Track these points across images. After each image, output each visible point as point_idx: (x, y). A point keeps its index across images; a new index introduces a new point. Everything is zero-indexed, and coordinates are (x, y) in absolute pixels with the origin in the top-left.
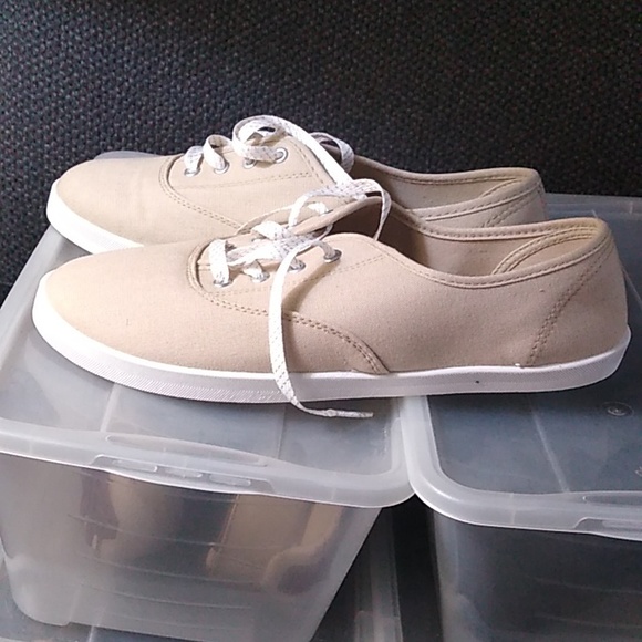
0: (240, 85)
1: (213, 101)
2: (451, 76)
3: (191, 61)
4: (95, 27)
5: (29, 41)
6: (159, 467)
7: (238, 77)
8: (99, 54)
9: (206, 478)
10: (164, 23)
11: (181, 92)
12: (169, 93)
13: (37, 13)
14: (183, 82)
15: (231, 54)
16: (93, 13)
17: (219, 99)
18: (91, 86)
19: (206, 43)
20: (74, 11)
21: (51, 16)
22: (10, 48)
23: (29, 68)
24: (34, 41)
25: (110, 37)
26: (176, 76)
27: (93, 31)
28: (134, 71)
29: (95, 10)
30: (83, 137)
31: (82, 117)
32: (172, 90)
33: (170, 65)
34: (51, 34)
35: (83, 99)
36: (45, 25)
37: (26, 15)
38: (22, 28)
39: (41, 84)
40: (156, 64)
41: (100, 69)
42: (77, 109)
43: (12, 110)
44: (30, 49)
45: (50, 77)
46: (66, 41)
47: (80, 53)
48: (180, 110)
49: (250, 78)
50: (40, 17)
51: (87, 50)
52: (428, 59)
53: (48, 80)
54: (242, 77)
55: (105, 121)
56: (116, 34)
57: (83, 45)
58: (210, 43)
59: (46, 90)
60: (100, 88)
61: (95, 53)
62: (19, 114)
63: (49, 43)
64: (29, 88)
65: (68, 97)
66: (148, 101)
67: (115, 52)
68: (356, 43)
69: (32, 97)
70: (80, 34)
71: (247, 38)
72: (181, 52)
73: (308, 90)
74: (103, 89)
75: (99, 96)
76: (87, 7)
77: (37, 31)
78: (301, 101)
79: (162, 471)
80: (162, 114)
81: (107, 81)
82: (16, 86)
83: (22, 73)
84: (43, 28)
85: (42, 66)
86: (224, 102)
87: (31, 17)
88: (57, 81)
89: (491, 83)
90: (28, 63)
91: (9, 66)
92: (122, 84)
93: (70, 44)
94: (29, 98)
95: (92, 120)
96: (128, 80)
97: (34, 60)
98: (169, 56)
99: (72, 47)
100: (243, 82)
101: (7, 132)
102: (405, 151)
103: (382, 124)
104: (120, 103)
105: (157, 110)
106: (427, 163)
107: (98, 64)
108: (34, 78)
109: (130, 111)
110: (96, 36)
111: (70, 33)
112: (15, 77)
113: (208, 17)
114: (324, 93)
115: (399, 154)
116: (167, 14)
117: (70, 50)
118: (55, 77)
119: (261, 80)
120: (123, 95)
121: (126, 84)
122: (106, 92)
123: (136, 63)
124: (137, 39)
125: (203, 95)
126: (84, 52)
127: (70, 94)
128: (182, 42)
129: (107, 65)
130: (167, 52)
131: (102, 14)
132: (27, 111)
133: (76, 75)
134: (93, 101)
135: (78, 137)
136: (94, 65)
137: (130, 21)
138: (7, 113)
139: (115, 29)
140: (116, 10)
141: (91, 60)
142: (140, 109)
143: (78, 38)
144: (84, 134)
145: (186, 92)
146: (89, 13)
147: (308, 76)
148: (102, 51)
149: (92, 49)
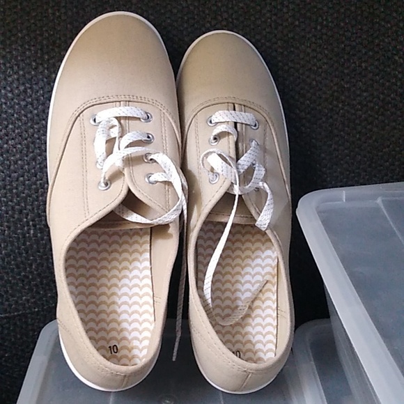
2: (329, 92)
4: (23, 84)
8: (29, 106)
16: (21, 72)
18: (25, 134)
20: (4, 72)
25: (37, 91)
27: (22, 88)
29: (23, 69)
30: (21, 179)
31: (20, 162)
35: (19, 146)
41: (32, 119)
42: (14, 156)
47: (12, 107)
51: (19, 104)
52: (308, 80)
55: (40, 164)
57: (15, 100)
60: (33, 135)
61: (26, 106)
65: (5, 146)
70: (11, 91)
74: (36, 136)
75: (33, 143)
76: (16, 68)
89: (365, 94)
93: (3, 101)
95: (28, 164)
99: (6, 103)
107: (29, 115)
110: (25, 91)
111: (3, 91)
117: (4, 106)
122: (39, 139)
126: (17, 106)
127: (7, 143)
129: (38, 115)
131: (30, 73)
133: (10, 126)
134: (28, 147)
135: (17, 180)
136: (26, 116)
139: (41, 84)
140: (41, 68)
141: (23, 112)
143: (10, 95)
144: (23, 176)
146: (17, 73)
148: (32, 104)
149: (23, 103)
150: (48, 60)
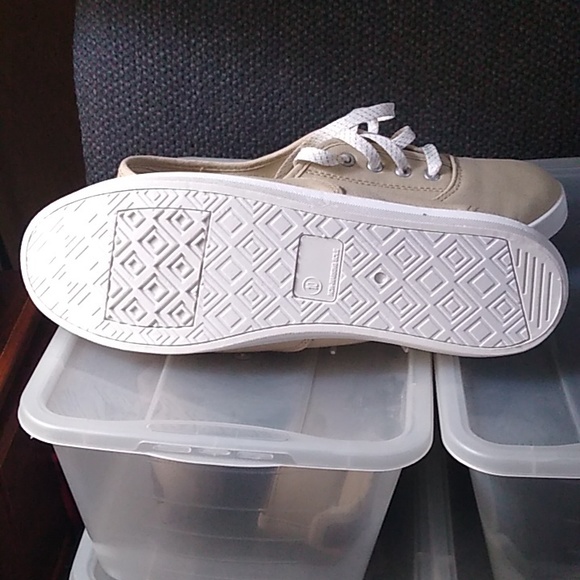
0: (293, 87)
1: (270, 103)
2: (483, 58)
3: (248, 70)
4: (163, 50)
5: (110, 69)
6: (193, 449)
7: (291, 79)
8: (169, 73)
9: (234, 455)
10: (223, 40)
11: (242, 98)
12: (232, 100)
13: (114, 44)
14: (243, 89)
15: (283, 61)
16: (161, 38)
17: (275, 101)
18: (164, 102)
19: (260, 53)
20: (145, 38)
21: (126, 45)
22: (94, 77)
23: (112, 91)
24: (114, 68)
25: (177, 58)
26: (236, 86)
27: (162, 54)
28: (200, 84)
29: (163, 35)
30: (161, 146)
31: (159, 130)
32: (234, 98)
33: (231, 76)
34: (127, 60)
35: (159, 113)
36: (122, 53)
37: (106, 47)
38: (103, 58)
39: (123, 104)
40: (219, 76)
41: (171, 86)
42: (154, 123)
43: (101, 129)
44: (112, 75)
45: (130, 97)
46: (140, 66)
47: (153, 74)
48: (242, 114)
49: (301, 80)
50: (117, 47)
51: (158, 71)
52: (461, 44)
53: (128, 100)
54: (294, 79)
55: (179, 131)
56: (182, 54)
57: (155, 67)
58: (264, 53)
59: (127, 109)
60: (172, 103)
61: (166, 72)
62: (107, 132)
63: (126, 68)
64: (113, 109)
65: (146, 113)
66: (214, 109)
67: (182, 71)
68: (394, 37)
69: (116, 116)
70: (152, 57)
71: (296, 44)
72: (239, 64)
73: (354, 84)
74: (175, 103)
75: (172, 110)
76: (156, 33)
77: (115, 59)
78: (348, 95)
79: (195, 452)
80: (228, 120)
81: (178, 97)
82: (102, 108)
83: (106, 97)
84: (120, 56)
85: (122, 88)
86: (280, 103)
87: (110, 48)
88: (136, 100)
89: (521, 61)
90: (110, 88)
91: (95, 92)
92: (190, 98)
93: (144, 67)
94: (114, 117)
95: (167, 132)
96: (195, 93)
97: (115, 84)
98: (230, 68)
99: (146, 70)
100: (295, 84)
101: (98, 148)
102: (446, 128)
103: (424, 107)
104: (190, 114)
105: (222, 116)
106: (467, 138)
107: (169, 82)
108: (116, 100)
109: (199, 120)
110: (165, 58)
111: (144, 58)
112: (100, 100)
113: (260, 30)
114: (369, 85)
115: (441, 134)
116: (225, 31)
117: (144, 73)
118: (133, 98)
119: (312, 80)
120: (193, 106)
121: (194, 97)
122: (178, 106)
123: (201, 78)
124: (201, 57)
125: (261, 100)
126: (157, 73)
127: (147, 110)
128: (239, 54)
129: (177, 82)
130: (227, 64)
131: (169, 38)
132: (112, 129)
133: (151, 93)
134: (167, 114)
135: (157, 147)
136: (165, 83)
137: (193, 41)
138: (96, 132)
139: (181, 49)
140: (180, 33)
141: (162, 79)
142: (208, 117)
143: (150, 61)
144: (162, 143)
145: (246, 98)
146: (158, 38)
147: (353, 72)
148: (171, 71)
149: (163, 70)
150: (188, 24)
